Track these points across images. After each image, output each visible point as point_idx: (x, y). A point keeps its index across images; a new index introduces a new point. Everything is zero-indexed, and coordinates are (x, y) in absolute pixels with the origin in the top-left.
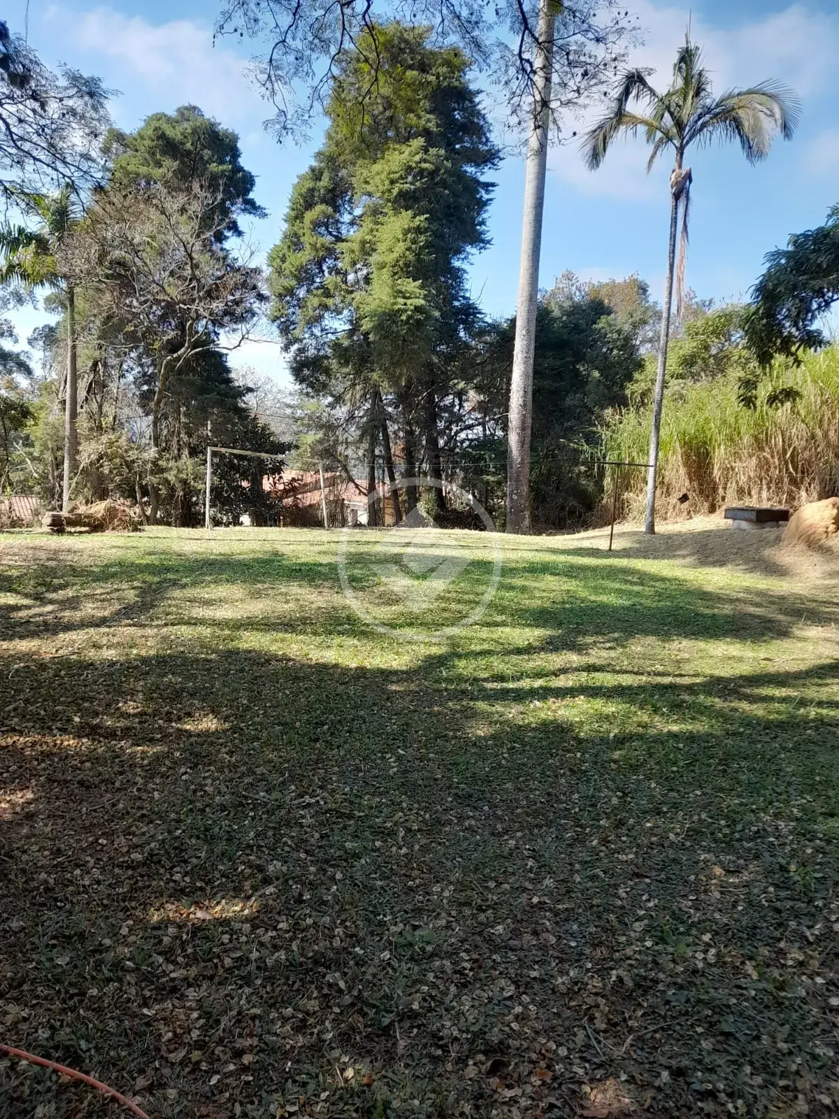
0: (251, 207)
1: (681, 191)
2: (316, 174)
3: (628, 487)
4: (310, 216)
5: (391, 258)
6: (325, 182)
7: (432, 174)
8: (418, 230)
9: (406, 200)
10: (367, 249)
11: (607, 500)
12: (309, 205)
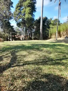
0: (12, 7)
1: (60, 5)
2: (18, 4)
3: (52, 35)
4: (18, 8)
5: (27, 12)
6: (19, 5)
7: (31, 3)
8: (30, 9)
9: (29, 6)
10: (25, 12)
11: (49, 36)
12: (18, 7)
